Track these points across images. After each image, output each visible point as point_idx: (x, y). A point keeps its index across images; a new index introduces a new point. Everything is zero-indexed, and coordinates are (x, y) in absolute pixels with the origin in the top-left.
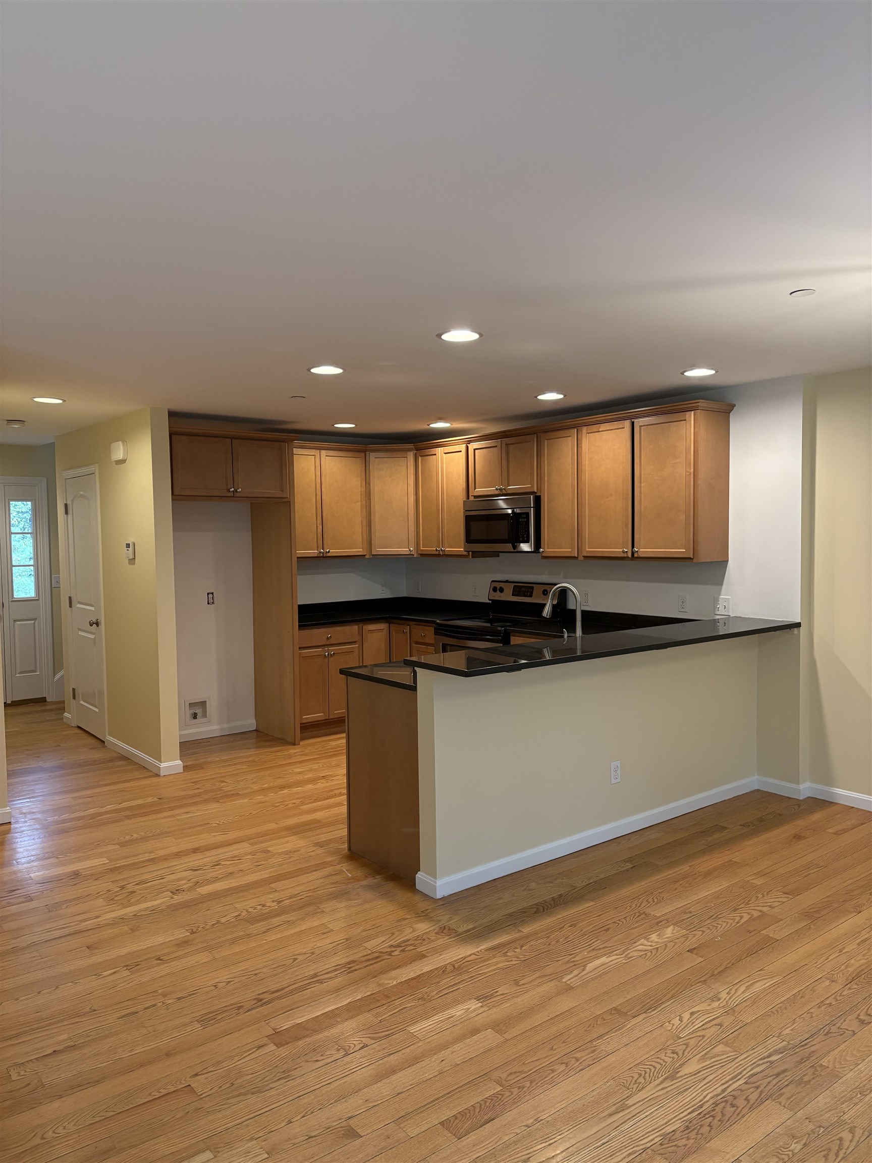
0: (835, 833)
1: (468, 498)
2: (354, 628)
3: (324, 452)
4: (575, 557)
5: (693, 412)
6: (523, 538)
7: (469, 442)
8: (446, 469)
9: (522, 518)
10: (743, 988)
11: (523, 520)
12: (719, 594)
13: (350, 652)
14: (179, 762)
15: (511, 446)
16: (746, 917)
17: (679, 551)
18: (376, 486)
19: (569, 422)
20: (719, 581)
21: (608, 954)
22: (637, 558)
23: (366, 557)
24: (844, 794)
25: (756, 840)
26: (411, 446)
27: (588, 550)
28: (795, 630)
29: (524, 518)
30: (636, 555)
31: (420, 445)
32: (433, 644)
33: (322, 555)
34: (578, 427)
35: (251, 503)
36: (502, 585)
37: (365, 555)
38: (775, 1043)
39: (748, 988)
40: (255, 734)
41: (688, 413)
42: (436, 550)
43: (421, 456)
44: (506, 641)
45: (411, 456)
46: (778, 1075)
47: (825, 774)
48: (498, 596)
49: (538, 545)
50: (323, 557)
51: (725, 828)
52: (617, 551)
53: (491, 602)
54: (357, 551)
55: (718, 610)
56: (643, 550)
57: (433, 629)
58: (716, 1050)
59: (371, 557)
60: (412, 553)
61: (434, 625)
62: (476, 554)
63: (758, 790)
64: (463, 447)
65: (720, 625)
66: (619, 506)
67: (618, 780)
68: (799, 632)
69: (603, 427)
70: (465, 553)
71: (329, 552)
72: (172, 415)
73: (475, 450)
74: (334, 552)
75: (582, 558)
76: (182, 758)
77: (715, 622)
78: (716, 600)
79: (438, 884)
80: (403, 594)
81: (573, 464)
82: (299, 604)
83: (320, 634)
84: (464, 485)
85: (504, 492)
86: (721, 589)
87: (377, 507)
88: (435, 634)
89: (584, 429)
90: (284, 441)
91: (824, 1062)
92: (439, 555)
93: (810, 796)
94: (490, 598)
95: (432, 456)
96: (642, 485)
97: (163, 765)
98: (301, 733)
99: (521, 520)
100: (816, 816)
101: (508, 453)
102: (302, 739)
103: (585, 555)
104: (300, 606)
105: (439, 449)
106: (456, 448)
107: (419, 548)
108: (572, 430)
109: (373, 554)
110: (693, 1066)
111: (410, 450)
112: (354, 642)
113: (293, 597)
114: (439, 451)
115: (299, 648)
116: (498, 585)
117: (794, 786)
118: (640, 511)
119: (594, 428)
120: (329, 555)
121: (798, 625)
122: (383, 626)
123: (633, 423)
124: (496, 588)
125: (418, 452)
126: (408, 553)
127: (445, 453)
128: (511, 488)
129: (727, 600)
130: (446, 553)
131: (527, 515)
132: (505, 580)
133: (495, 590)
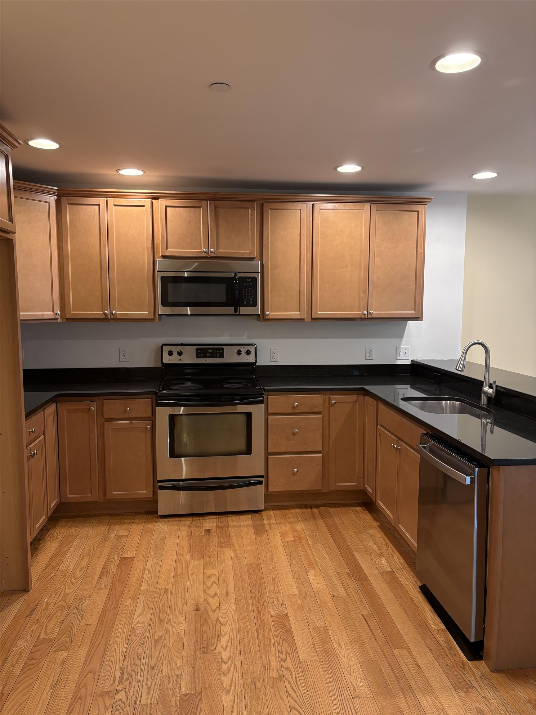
1: (155, 259)
2: (42, 416)
5: (424, 206)
6: (248, 301)
7: (156, 198)
8: (116, 222)
9: (246, 282)
11: (248, 284)
12: (400, 344)
13: (40, 446)
15: (220, 209)
17: (409, 312)
19: (303, 197)
20: (401, 335)
27: (319, 313)
29: (249, 282)
30: (370, 316)
32: (149, 417)
34: (309, 202)
36: (180, 348)
41: (421, 206)
42: (102, 314)
43: (69, 204)
48: (176, 360)
49: (262, 310)
52: (355, 313)
55: (400, 356)
56: (376, 313)
60: (57, 317)
61: (152, 397)
64: (146, 202)
69: (339, 206)
70: (152, 316)
73: (166, 207)
78: (397, 349)
84: (149, 243)
86: (401, 341)
88: (152, 406)
89: (317, 206)
92: (104, 319)
94: (164, 362)
99: (245, 284)
101: (217, 216)
103: (315, 317)
105: (105, 199)
106: (136, 202)
107: (66, 312)
108: (302, 205)
111: (50, 194)
114: (104, 201)
116: (176, 349)
122: (53, 407)
123: (371, 207)
124: (170, 350)
125: (64, 199)
126: (53, 318)
127: (115, 205)
128: (223, 251)
129: (406, 348)
130: (118, 317)
131: (254, 279)
132: (180, 343)
133: (170, 354)
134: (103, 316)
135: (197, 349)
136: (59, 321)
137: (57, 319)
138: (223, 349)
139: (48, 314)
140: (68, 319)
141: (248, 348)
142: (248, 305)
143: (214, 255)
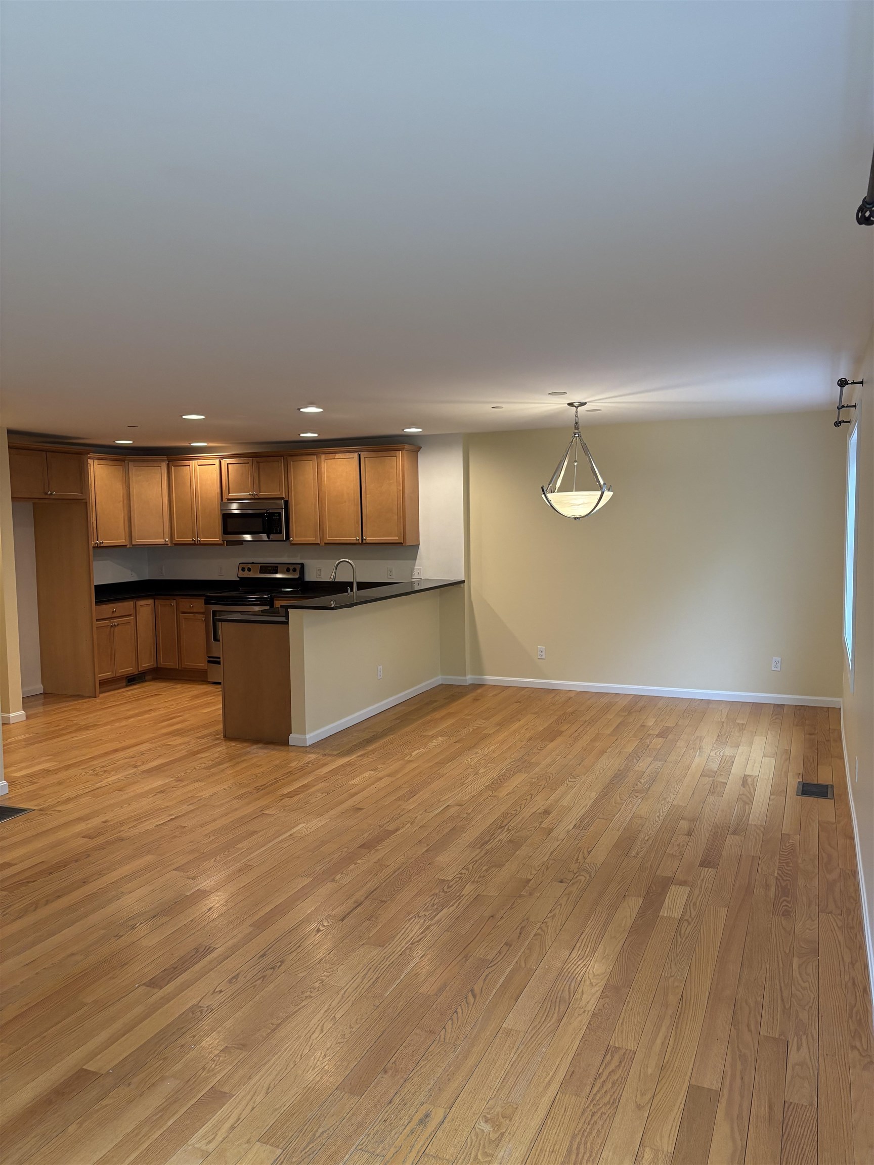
0: (493, 696)
1: (222, 500)
2: (129, 604)
3: (96, 461)
4: (318, 544)
5: (400, 452)
6: (276, 530)
7: (223, 458)
8: (200, 476)
9: (275, 516)
10: (486, 749)
11: (276, 518)
12: (414, 565)
13: (128, 623)
14: (23, 712)
15: (260, 464)
16: (471, 730)
17: (394, 538)
18: (135, 490)
19: (313, 450)
20: (414, 557)
21: (419, 749)
22: (364, 543)
23: (128, 547)
24: (490, 679)
25: (456, 703)
26: (165, 458)
27: (329, 539)
28: (462, 585)
29: (277, 516)
30: (364, 542)
31: (174, 457)
32: (204, 612)
33: (97, 545)
34: (318, 454)
35: (33, 503)
36: (250, 566)
37: (126, 545)
38: (509, 761)
39: (488, 749)
40: (42, 696)
41: (398, 452)
42: (193, 540)
43: (173, 466)
44: (271, 605)
45: (164, 466)
46: (517, 767)
47: (479, 669)
48: (246, 574)
49: (288, 537)
50: (97, 547)
51: (437, 701)
52: (353, 539)
53: (239, 579)
54: (121, 541)
55: (414, 576)
56: (369, 539)
57: (203, 601)
58: (488, 766)
59: (131, 546)
60: (167, 543)
61: (204, 597)
62: (230, 543)
63: (442, 684)
64: (217, 462)
65: (415, 585)
66: (352, 510)
67: (381, 677)
68: (464, 586)
69: (338, 456)
70: (221, 542)
71: (103, 542)
72: (10, 432)
73: (228, 464)
74: (107, 542)
75: (324, 544)
76: (24, 709)
77: (412, 583)
78: (412, 569)
79: (307, 737)
80: (146, 577)
81: (314, 479)
82: (95, 584)
83: (108, 609)
84: (219, 490)
85: (256, 497)
86: (415, 562)
87: (135, 505)
88: (205, 604)
89: (323, 457)
90: (81, 454)
91: (532, 761)
92: (194, 544)
93: (471, 683)
94: (239, 576)
95: (185, 467)
96: (367, 496)
97: (12, 715)
98: (100, 688)
99: (274, 518)
100: (479, 691)
101: (258, 468)
102: (101, 692)
103: (326, 542)
104: (97, 587)
105: (193, 461)
106: (211, 462)
107: (173, 539)
108: (313, 456)
109: (133, 544)
110: (482, 771)
111: (163, 461)
112: (130, 615)
113: (90, 579)
114: (192, 463)
115: (97, 620)
116: (246, 567)
117: (464, 678)
118: (367, 513)
119: (331, 456)
120: (102, 545)
121: (463, 582)
122: (150, 601)
123: (360, 455)
124: (243, 567)
125: (170, 463)
126: (164, 543)
127: (199, 465)
128: (263, 494)
129: (419, 569)
130: (202, 543)
131: (280, 514)
132: (252, 562)
133: (243, 570)
134: (193, 542)
135: (261, 566)
136: (169, 545)
137: (168, 544)
138: (277, 567)
139: (161, 541)
140: (175, 544)
141: (294, 566)
142: (276, 533)
143: (257, 497)
